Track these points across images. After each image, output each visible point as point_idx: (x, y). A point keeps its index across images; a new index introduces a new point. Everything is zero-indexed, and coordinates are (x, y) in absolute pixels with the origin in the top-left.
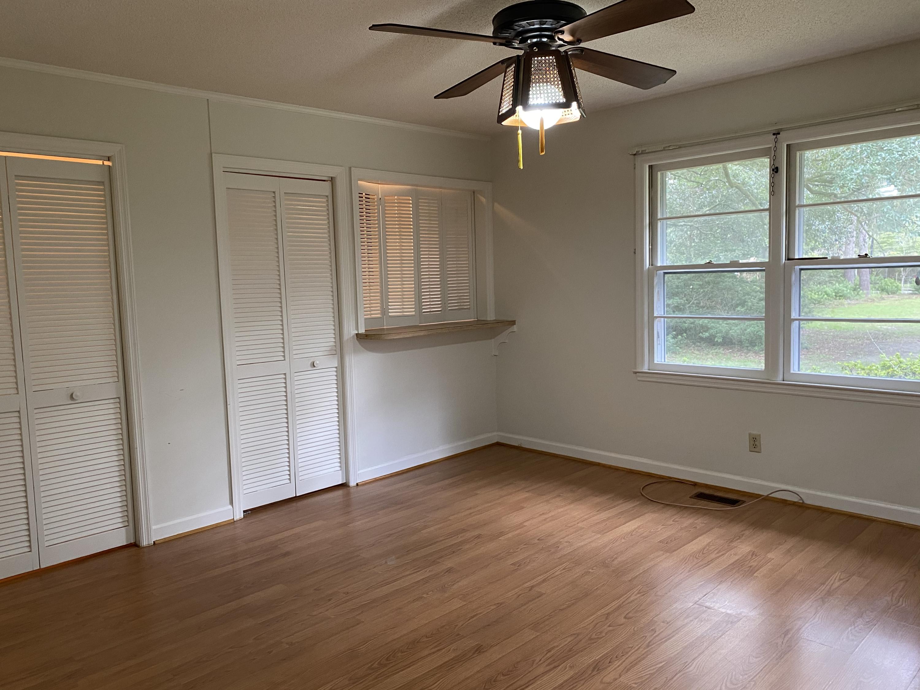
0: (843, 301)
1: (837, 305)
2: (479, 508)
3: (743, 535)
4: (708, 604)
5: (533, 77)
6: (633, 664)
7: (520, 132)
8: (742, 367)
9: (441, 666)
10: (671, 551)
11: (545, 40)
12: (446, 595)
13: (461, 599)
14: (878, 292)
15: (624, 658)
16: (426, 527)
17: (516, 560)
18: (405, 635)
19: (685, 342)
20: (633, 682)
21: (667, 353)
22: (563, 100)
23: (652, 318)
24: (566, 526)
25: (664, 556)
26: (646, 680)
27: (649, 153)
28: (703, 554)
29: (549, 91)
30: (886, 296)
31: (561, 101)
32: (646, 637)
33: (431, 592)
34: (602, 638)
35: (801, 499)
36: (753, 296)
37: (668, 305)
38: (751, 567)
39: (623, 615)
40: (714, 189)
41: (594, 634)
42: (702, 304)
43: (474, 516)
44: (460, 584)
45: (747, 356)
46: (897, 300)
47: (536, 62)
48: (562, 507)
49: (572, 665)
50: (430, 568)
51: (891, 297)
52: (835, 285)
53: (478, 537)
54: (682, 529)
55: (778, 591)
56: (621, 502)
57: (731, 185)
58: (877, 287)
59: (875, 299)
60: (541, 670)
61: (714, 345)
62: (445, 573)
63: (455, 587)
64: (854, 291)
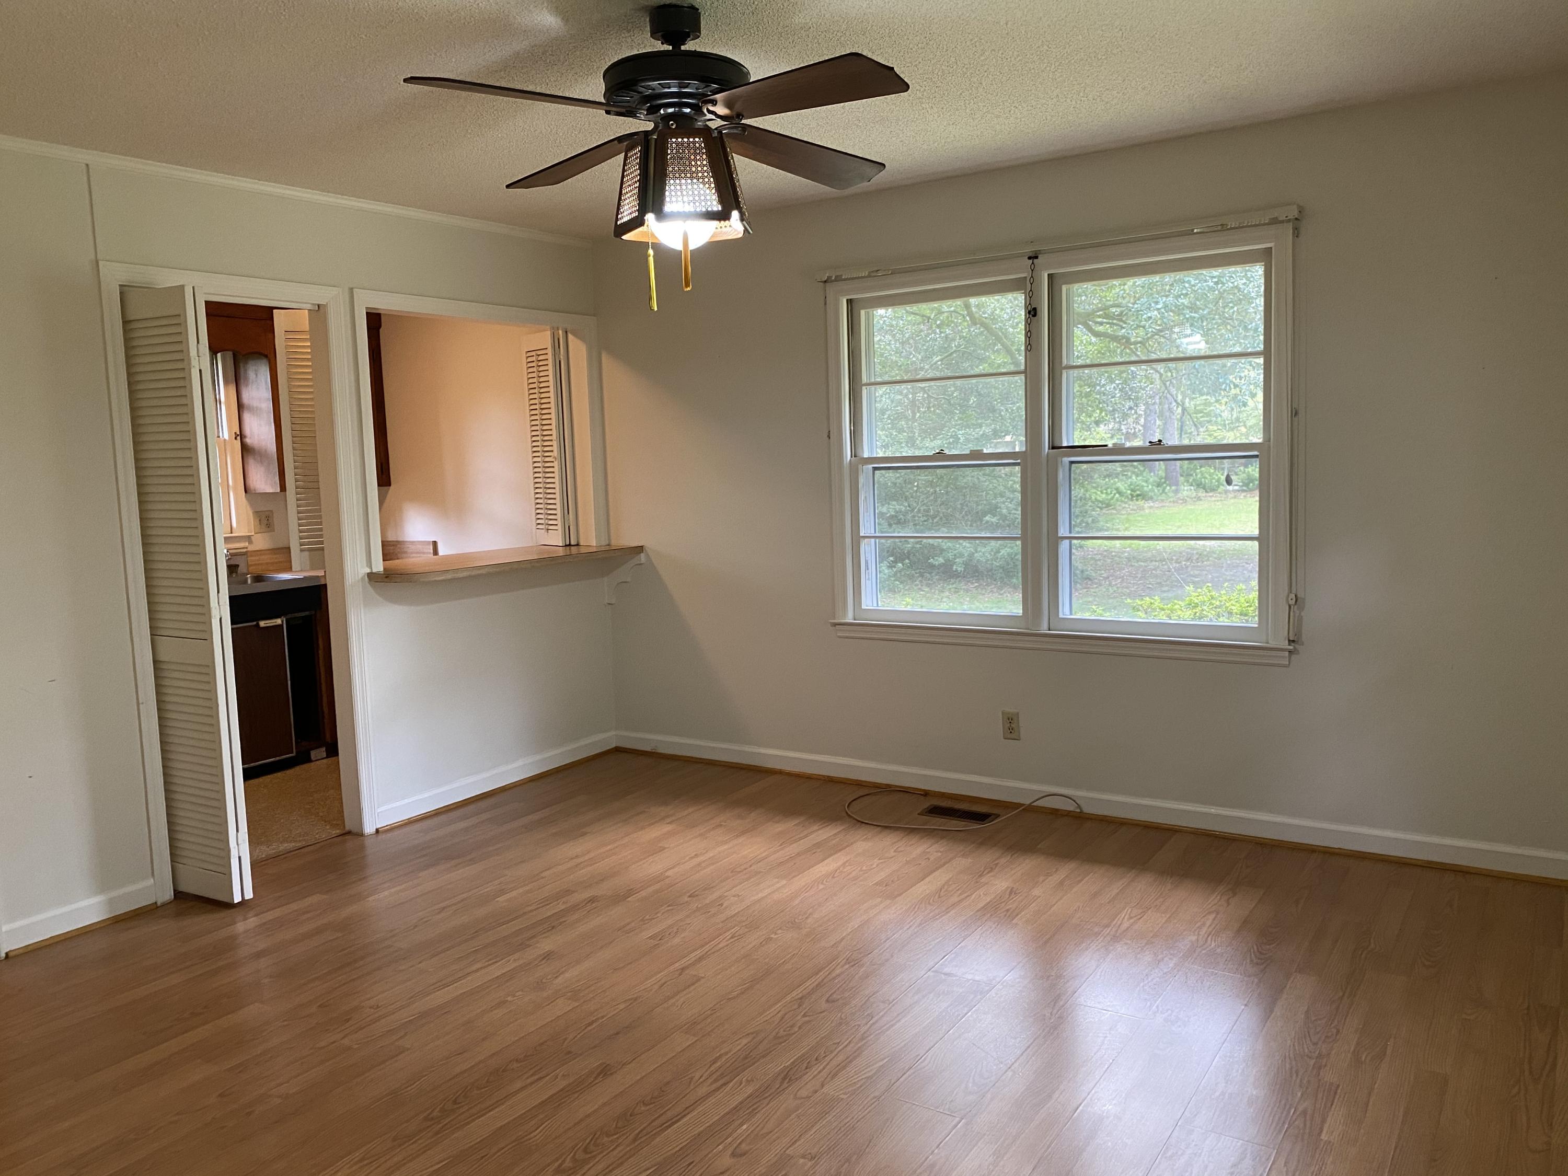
0: (1141, 503)
1: (1134, 510)
2: (592, 855)
3: (997, 864)
4: (946, 970)
5: (670, 169)
6: (842, 1067)
7: (651, 252)
8: (994, 611)
9: (543, 1103)
10: (893, 897)
11: (688, 110)
12: (545, 994)
13: (570, 999)
14: (1192, 488)
15: (828, 1059)
16: (502, 892)
17: (656, 930)
18: (480, 1062)
19: (908, 573)
20: (841, 1092)
21: (880, 592)
22: (717, 207)
23: (857, 539)
24: (732, 872)
25: (882, 906)
26: (861, 1086)
27: (845, 280)
28: (939, 897)
29: (696, 192)
30: (1204, 495)
31: (715, 209)
32: (859, 1025)
33: (520, 993)
34: (793, 1034)
35: (1079, 806)
36: (1009, 498)
37: (882, 514)
38: (1008, 910)
39: (824, 998)
40: (948, 326)
41: (782, 1030)
42: (932, 512)
43: (583, 868)
44: (567, 975)
45: (1002, 592)
46: (1218, 501)
47: (674, 145)
48: (726, 842)
49: (749, 1079)
50: (516, 956)
51: (1210, 496)
52: (1131, 477)
53: (592, 900)
54: (908, 862)
55: (1046, 942)
56: (816, 827)
57: (974, 323)
58: (1191, 480)
59: (1188, 499)
60: (703, 1091)
61: (951, 577)
62: (541, 961)
63: (560, 980)
64: (1158, 487)
